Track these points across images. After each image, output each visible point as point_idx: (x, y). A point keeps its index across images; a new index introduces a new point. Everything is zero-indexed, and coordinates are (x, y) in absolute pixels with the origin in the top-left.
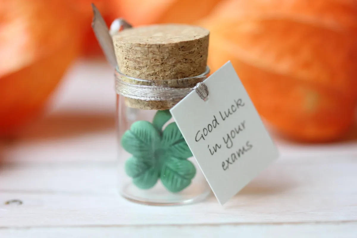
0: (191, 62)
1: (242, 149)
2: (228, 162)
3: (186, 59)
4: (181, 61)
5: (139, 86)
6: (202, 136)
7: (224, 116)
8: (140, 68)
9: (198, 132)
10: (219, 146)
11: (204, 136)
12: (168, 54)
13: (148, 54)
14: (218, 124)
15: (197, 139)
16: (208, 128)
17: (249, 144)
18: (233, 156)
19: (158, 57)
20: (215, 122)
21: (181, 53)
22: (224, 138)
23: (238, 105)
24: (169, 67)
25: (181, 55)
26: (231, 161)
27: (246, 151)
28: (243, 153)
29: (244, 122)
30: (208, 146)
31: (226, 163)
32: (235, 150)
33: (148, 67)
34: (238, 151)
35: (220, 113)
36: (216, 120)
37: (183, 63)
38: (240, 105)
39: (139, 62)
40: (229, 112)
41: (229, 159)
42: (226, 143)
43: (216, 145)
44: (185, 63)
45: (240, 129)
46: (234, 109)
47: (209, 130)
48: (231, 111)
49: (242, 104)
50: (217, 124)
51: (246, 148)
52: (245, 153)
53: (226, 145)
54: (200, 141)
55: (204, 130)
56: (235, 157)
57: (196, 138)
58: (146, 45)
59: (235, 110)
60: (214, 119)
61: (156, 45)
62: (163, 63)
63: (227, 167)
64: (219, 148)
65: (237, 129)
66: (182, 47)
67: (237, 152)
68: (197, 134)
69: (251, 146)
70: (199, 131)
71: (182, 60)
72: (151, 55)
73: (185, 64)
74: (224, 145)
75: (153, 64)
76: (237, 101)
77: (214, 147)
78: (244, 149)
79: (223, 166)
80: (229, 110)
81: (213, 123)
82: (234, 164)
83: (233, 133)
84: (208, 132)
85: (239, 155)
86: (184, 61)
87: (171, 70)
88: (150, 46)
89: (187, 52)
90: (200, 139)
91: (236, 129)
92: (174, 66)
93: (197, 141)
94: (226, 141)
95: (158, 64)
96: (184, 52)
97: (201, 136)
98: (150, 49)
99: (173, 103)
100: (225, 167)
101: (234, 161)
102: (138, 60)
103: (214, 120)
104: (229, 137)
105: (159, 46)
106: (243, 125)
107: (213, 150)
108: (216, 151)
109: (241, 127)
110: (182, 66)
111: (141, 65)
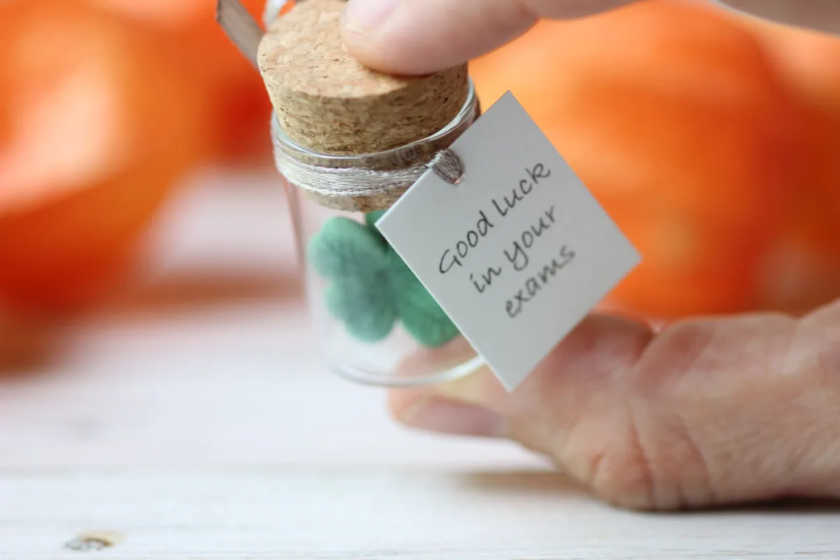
0: (422, 121)
1: (550, 265)
2: (519, 298)
3: (409, 119)
4: (398, 123)
5: (312, 167)
6: (455, 259)
7: (503, 206)
8: (311, 135)
9: (445, 254)
10: (497, 270)
11: (459, 258)
12: (367, 115)
13: (325, 114)
14: (491, 226)
15: (444, 268)
16: (469, 239)
17: (567, 251)
18: (531, 284)
19: (346, 120)
20: (482, 224)
21: (396, 109)
22: (506, 253)
23: (534, 177)
24: (372, 136)
25: (397, 113)
26: (525, 295)
27: (561, 266)
28: (553, 273)
29: (552, 209)
30: (471, 276)
31: (515, 303)
32: (533, 271)
33: (327, 135)
34: (541, 271)
35: (494, 202)
36: (485, 220)
37: (402, 126)
38: (539, 176)
39: (308, 125)
40: (515, 196)
41: (520, 292)
42: (512, 261)
43: (490, 270)
44: (408, 125)
45: (542, 225)
46: (526, 187)
47: (470, 244)
48: (519, 194)
49: (544, 173)
50: (488, 227)
51: (560, 260)
52: (558, 271)
53: (511, 265)
54: (450, 270)
55: (458, 246)
56: (536, 285)
57: (441, 267)
58: (318, 97)
59: (530, 189)
60: (482, 218)
61: (339, 99)
62: (358, 131)
63: (519, 310)
64: (497, 274)
65: (537, 227)
66: (398, 99)
67: (539, 274)
68: (443, 258)
69: (572, 254)
70: (448, 251)
71: (401, 121)
72: (330, 116)
73: (407, 128)
74: (508, 267)
75: (337, 132)
76: (531, 170)
77: (484, 277)
78: (555, 264)
79: (508, 309)
80: (514, 191)
81: (478, 227)
82: (534, 299)
83: (528, 238)
84: (469, 247)
85: (544, 279)
86: (405, 122)
87: (378, 141)
88: (327, 101)
89: (409, 106)
90: (450, 267)
91: (533, 228)
92: (383, 134)
93: (442, 272)
94: (512, 256)
95: (349, 131)
96: (402, 108)
97: (453, 259)
98: (328, 106)
99: (388, 199)
100: (513, 311)
101: (533, 294)
102: (306, 120)
103: (480, 221)
104: (517, 246)
105: (347, 102)
106: (551, 217)
107: (481, 282)
108: (489, 282)
109: (547, 221)
110: (402, 132)
111: (313, 130)
